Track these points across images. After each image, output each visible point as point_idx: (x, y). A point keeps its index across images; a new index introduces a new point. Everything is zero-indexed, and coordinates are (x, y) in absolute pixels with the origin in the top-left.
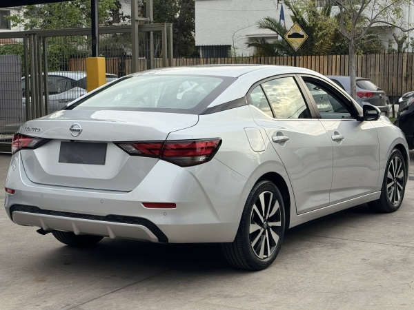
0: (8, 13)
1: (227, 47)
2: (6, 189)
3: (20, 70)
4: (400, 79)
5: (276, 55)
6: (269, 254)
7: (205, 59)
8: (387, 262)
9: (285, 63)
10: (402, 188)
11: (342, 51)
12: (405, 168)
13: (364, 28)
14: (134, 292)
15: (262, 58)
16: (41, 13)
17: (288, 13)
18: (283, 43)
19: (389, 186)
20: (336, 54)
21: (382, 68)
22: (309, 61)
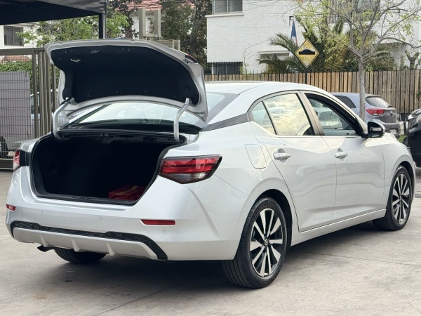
0: (20, 30)
1: (239, 64)
2: (8, 206)
3: (29, 87)
4: (411, 97)
5: (287, 72)
6: (270, 272)
7: (216, 76)
8: (389, 280)
9: (297, 81)
10: (407, 206)
11: (354, 67)
12: (411, 186)
13: (373, 45)
14: (133, 309)
15: (274, 75)
16: (53, 30)
17: (300, 30)
18: (294, 60)
19: (394, 203)
20: (348, 71)
21: (394, 85)
22: (321, 78)
